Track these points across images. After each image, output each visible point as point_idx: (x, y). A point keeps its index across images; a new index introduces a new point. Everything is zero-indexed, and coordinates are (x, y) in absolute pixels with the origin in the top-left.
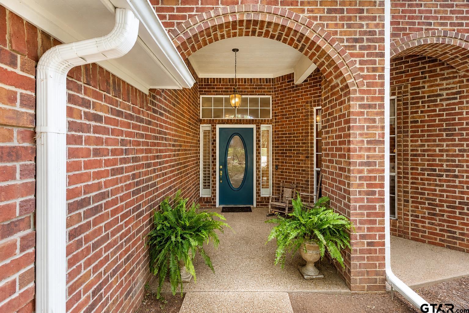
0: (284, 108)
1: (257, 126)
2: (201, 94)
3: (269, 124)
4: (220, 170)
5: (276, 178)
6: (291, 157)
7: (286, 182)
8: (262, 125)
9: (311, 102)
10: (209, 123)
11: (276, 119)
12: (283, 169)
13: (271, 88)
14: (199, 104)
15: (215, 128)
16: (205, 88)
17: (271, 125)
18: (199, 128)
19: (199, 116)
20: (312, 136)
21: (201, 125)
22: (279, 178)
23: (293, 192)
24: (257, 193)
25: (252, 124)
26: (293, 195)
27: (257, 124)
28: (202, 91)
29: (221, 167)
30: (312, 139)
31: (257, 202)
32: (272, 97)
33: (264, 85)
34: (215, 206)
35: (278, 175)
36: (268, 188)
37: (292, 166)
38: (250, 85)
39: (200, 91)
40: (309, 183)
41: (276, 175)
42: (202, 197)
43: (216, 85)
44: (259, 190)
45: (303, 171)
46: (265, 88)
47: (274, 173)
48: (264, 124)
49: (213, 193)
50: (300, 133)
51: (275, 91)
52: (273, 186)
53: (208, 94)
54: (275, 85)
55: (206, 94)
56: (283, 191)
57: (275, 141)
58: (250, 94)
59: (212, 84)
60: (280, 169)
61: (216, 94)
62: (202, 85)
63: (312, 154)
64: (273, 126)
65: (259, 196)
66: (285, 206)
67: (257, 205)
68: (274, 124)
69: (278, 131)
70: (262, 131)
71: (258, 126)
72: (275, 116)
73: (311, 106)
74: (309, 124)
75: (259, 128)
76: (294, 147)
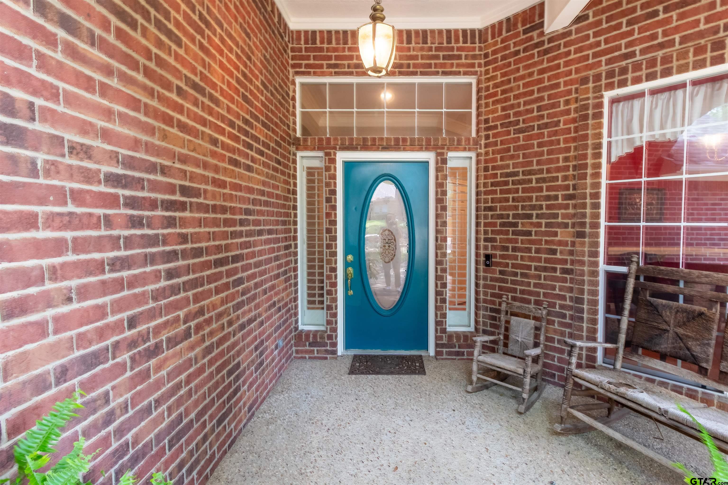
0: (512, 107)
1: (438, 154)
2: (297, 73)
3: (470, 150)
4: (347, 264)
5: (485, 286)
6: (529, 233)
7: (514, 299)
8: (451, 154)
9: (597, 78)
10: (320, 149)
11: (487, 137)
12: (507, 265)
13: (474, 57)
14: (294, 99)
15: (333, 161)
16: (308, 58)
17: (473, 155)
18: (294, 162)
19: (295, 130)
20: (597, 175)
21: (299, 154)
22: (493, 287)
23: (537, 329)
24: (437, 323)
25: (427, 149)
26: (537, 336)
27: (439, 151)
28: (300, 66)
29: (350, 257)
30: (597, 185)
31: (437, 345)
32: (479, 82)
33: (459, 49)
34: (334, 352)
35: (492, 279)
36: (465, 309)
37: (532, 259)
38: (422, 49)
39: (293, 66)
40: (585, 307)
41: (485, 278)
42: (302, 331)
43: (335, 50)
44: (444, 316)
45: (565, 271)
46: (459, 57)
47: (482, 274)
48: (456, 149)
49: (329, 322)
50: (558, 169)
51: (487, 64)
52: (477, 308)
53: (315, 74)
54: (486, 47)
55: (308, 73)
56: (508, 322)
57: (486, 193)
58: (423, 74)
59: (325, 46)
60: (498, 264)
61: (337, 74)
62: (300, 50)
63: (596, 226)
64: (478, 155)
65: (444, 331)
66: (521, 371)
67: (438, 353)
68: (483, 151)
69: (494, 168)
70: (451, 168)
71: (442, 154)
72: (488, 129)
73: (598, 89)
74: (590, 142)
75: (444, 161)
76: (541, 207)
